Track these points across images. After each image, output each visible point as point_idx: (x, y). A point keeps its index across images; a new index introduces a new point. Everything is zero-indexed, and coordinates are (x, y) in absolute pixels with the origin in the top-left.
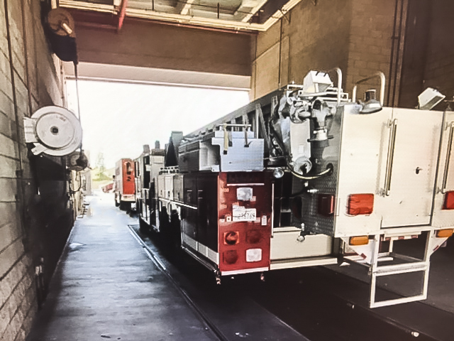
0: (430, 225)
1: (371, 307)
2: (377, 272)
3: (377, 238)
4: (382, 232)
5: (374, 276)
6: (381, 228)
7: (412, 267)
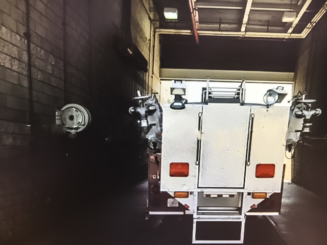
0: (243, 188)
1: (193, 243)
2: (197, 219)
3: (196, 194)
4: (200, 190)
5: (195, 221)
6: (198, 188)
7: (229, 218)
